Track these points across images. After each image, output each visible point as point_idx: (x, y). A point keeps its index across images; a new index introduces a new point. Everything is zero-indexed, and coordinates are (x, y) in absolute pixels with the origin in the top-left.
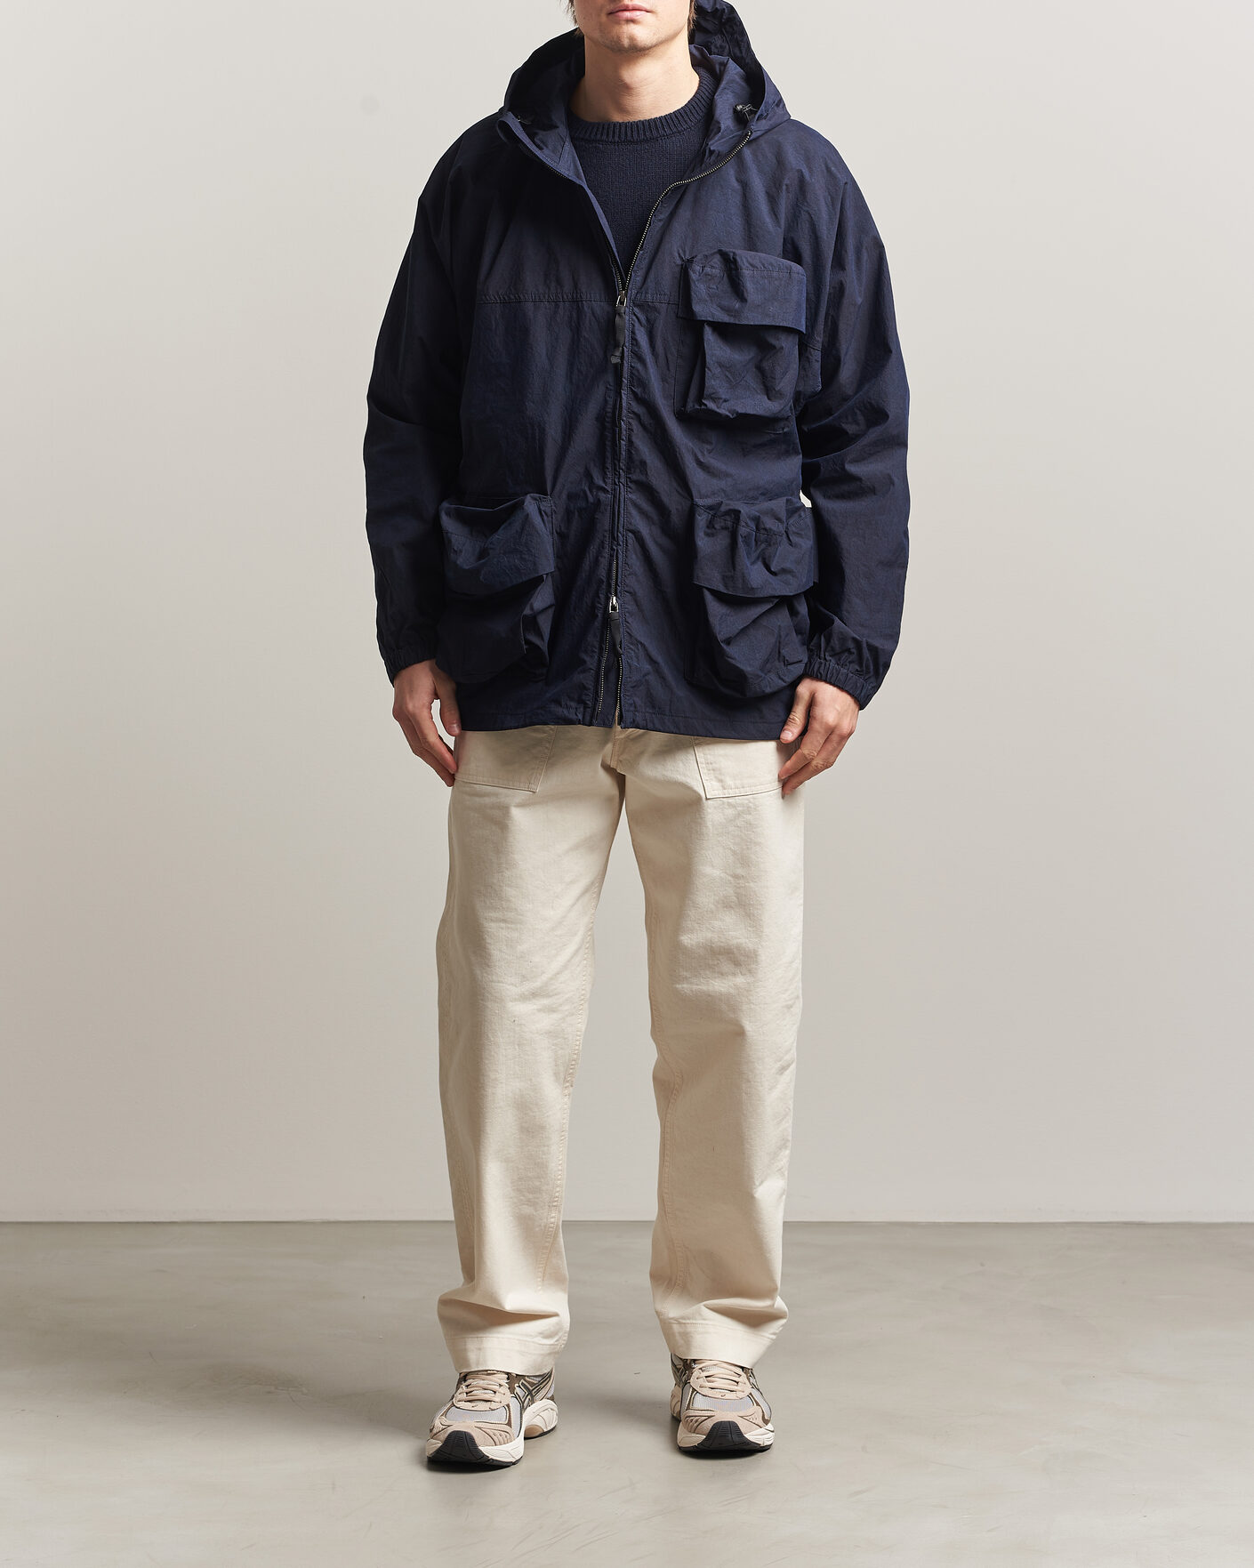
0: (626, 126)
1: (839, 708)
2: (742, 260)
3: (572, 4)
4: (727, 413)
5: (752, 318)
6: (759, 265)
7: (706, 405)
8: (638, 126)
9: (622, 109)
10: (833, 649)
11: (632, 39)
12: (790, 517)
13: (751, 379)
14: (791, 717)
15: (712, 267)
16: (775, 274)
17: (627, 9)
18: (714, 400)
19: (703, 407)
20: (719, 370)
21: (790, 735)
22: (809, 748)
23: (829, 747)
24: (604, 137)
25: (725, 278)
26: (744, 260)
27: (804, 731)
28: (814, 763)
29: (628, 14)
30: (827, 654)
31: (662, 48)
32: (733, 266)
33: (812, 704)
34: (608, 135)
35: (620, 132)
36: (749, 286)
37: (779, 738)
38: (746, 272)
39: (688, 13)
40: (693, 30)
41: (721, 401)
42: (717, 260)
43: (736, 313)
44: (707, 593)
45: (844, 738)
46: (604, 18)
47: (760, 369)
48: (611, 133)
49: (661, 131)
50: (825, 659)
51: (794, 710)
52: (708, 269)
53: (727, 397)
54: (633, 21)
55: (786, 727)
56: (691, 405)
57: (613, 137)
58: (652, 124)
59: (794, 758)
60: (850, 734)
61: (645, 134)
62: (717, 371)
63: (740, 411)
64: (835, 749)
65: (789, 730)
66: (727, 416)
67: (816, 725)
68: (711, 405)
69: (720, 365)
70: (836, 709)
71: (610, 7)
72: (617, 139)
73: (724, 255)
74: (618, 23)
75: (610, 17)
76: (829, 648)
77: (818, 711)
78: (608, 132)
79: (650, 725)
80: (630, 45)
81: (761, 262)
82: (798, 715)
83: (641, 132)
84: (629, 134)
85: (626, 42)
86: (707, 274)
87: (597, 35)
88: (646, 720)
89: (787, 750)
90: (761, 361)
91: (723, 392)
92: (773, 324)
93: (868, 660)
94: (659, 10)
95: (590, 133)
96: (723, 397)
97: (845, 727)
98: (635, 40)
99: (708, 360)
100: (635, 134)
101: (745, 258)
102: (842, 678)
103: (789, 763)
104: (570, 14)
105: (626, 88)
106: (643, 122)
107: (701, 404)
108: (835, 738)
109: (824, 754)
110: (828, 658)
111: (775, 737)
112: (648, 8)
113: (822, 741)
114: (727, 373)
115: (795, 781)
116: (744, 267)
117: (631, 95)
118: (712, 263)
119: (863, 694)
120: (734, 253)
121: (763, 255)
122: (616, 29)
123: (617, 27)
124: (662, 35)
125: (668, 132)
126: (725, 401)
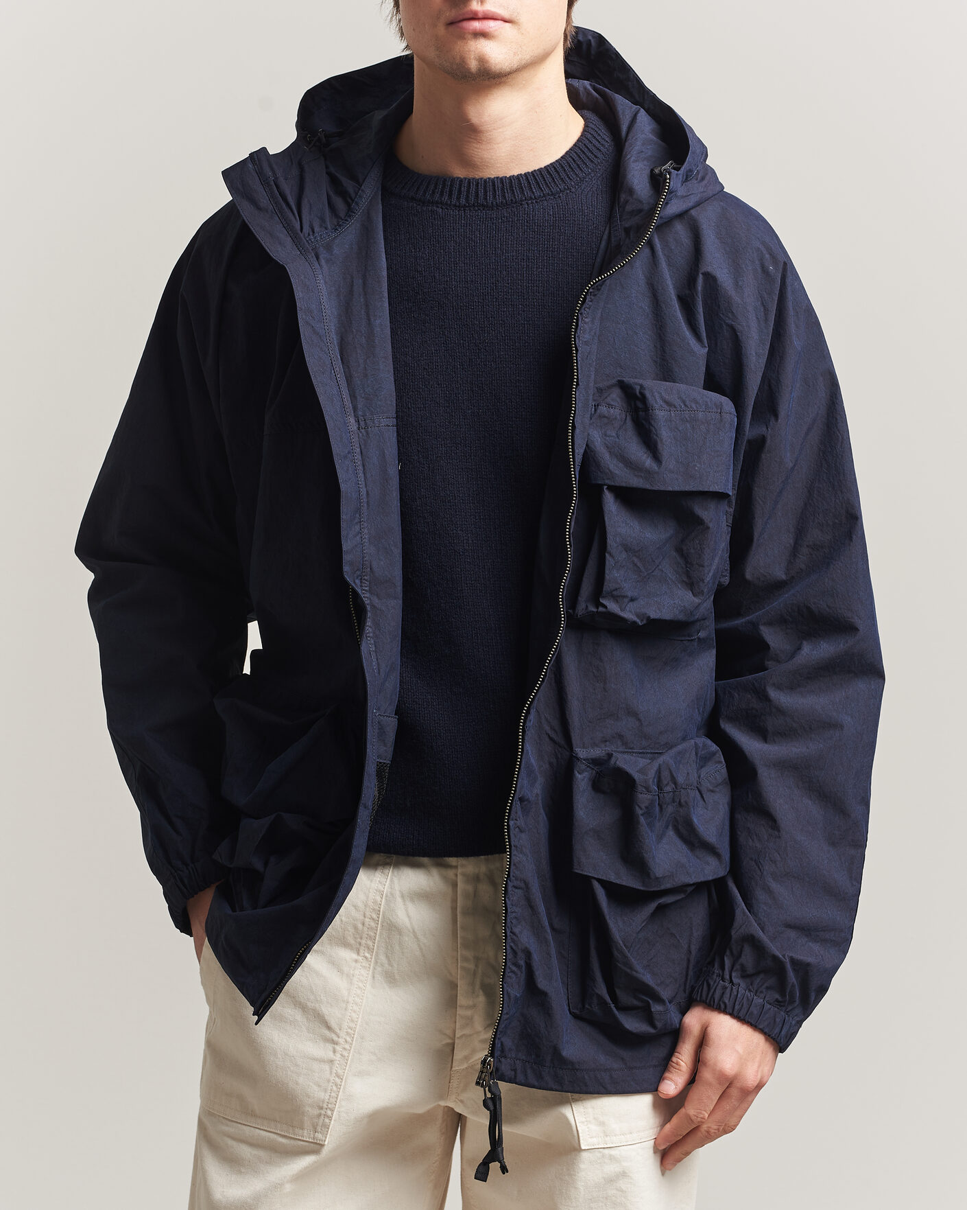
0: (477, 185)
1: (741, 1051)
2: (653, 396)
3: (398, 11)
4: (635, 619)
5: (672, 480)
6: (677, 402)
7: (605, 607)
8: (494, 185)
9: (467, 162)
10: (743, 968)
11: (482, 60)
12: (702, 767)
13: (668, 568)
14: (674, 1059)
15: (610, 406)
16: (701, 415)
17: (475, 17)
18: (616, 598)
19: (601, 609)
20: (624, 555)
21: (671, 1086)
22: (701, 1106)
23: (727, 1106)
24: (445, 198)
25: (629, 423)
26: (656, 394)
27: (692, 1080)
28: (704, 1127)
29: (476, 25)
30: (733, 974)
31: (525, 75)
32: (640, 405)
33: (703, 1042)
34: (450, 195)
35: (468, 192)
36: (665, 435)
37: (657, 1090)
38: (660, 414)
39: (564, 26)
40: (571, 49)
41: (626, 600)
42: (616, 396)
43: (648, 474)
44: (596, 885)
45: (749, 1093)
46: (441, 30)
47: (679, 551)
48: (455, 193)
49: (527, 193)
50: (731, 981)
51: (678, 1049)
52: (603, 409)
53: (636, 594)
54: (484, 35)
55: (667, 1075)
56: (584, 606)
57: (458, 198)
58: (515, 183)
59: (675, 1120)
60: (760, 1086)
61: (504, 196)
62: (622, 556)
63: (653, 615)
64: (735, 1109)
65: (671, 1079)
66: (635, 622)
67: (706, 1074)
68: (612, 606)
69: (627, 548)
70: (737, 1052)
71: (450, 14)
72: (463, 201)
73: (625, 388)
74: (462, 36)
75: (451, 28)
76: (737, 966)
77: (711, 1054)
78: (451, 191)
79: (520, 1077)
80: (479, 70)
81: (680, 398)
82: (684, 1057)
83: (499, 193)
84: (481, 194)
85: (473, 65)
86: (602, 417)
87: (431, 54)
88: (515, 1070)
89: (668, 1108)
90: (682, 541)
91: (628, 589)
92: (701, 489)
93: (793, 986)
94: (523, 19)
95: (425, 192)
96: (629, 594)
97: (751, 1077)
98: (487, 62)
99: (609, 541)
100: (490, 194)
101: (657, 392)
102: (755, 1010)
103: (668, 1126)
104: (395, 23)
105: (472, 132)
106: (502, 179)
107: (598, 604)
108: (734, 1092)
109: (718, 1115)
110: (735, 980)
111: (653, 1088)
112: (505, 14)
113: (716, 1098)
114: (636, 560)
115: (677, 1153)
116: (657, 406)
117: (479, 142)
118: (609, 400)
119: (783, 1033)
120: (641, 386)
121: (682, 387)
122: (459, 46)
123: (460, 43)
124: (526, 55)
125: (537, 193)
126: (632, 600)
